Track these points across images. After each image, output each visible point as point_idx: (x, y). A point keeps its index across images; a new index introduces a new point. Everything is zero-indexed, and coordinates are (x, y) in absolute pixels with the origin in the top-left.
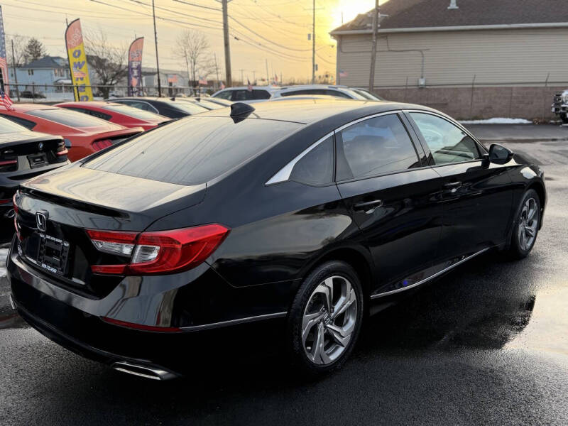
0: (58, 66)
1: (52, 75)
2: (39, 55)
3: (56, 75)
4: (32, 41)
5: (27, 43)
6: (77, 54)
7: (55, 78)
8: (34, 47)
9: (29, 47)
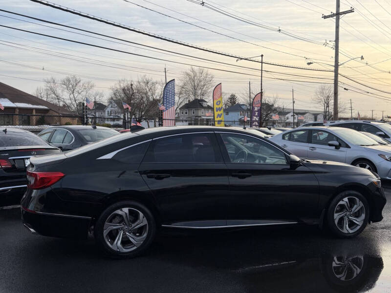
0: (243, 110)
1: (238, 115)
2: (235, 103)
3: (241, 115)
4: (232, 95)
5: (229, 96)
6: (219, 103)
7: (240, 117)
8: (233, 98)
9: (230, 98)
